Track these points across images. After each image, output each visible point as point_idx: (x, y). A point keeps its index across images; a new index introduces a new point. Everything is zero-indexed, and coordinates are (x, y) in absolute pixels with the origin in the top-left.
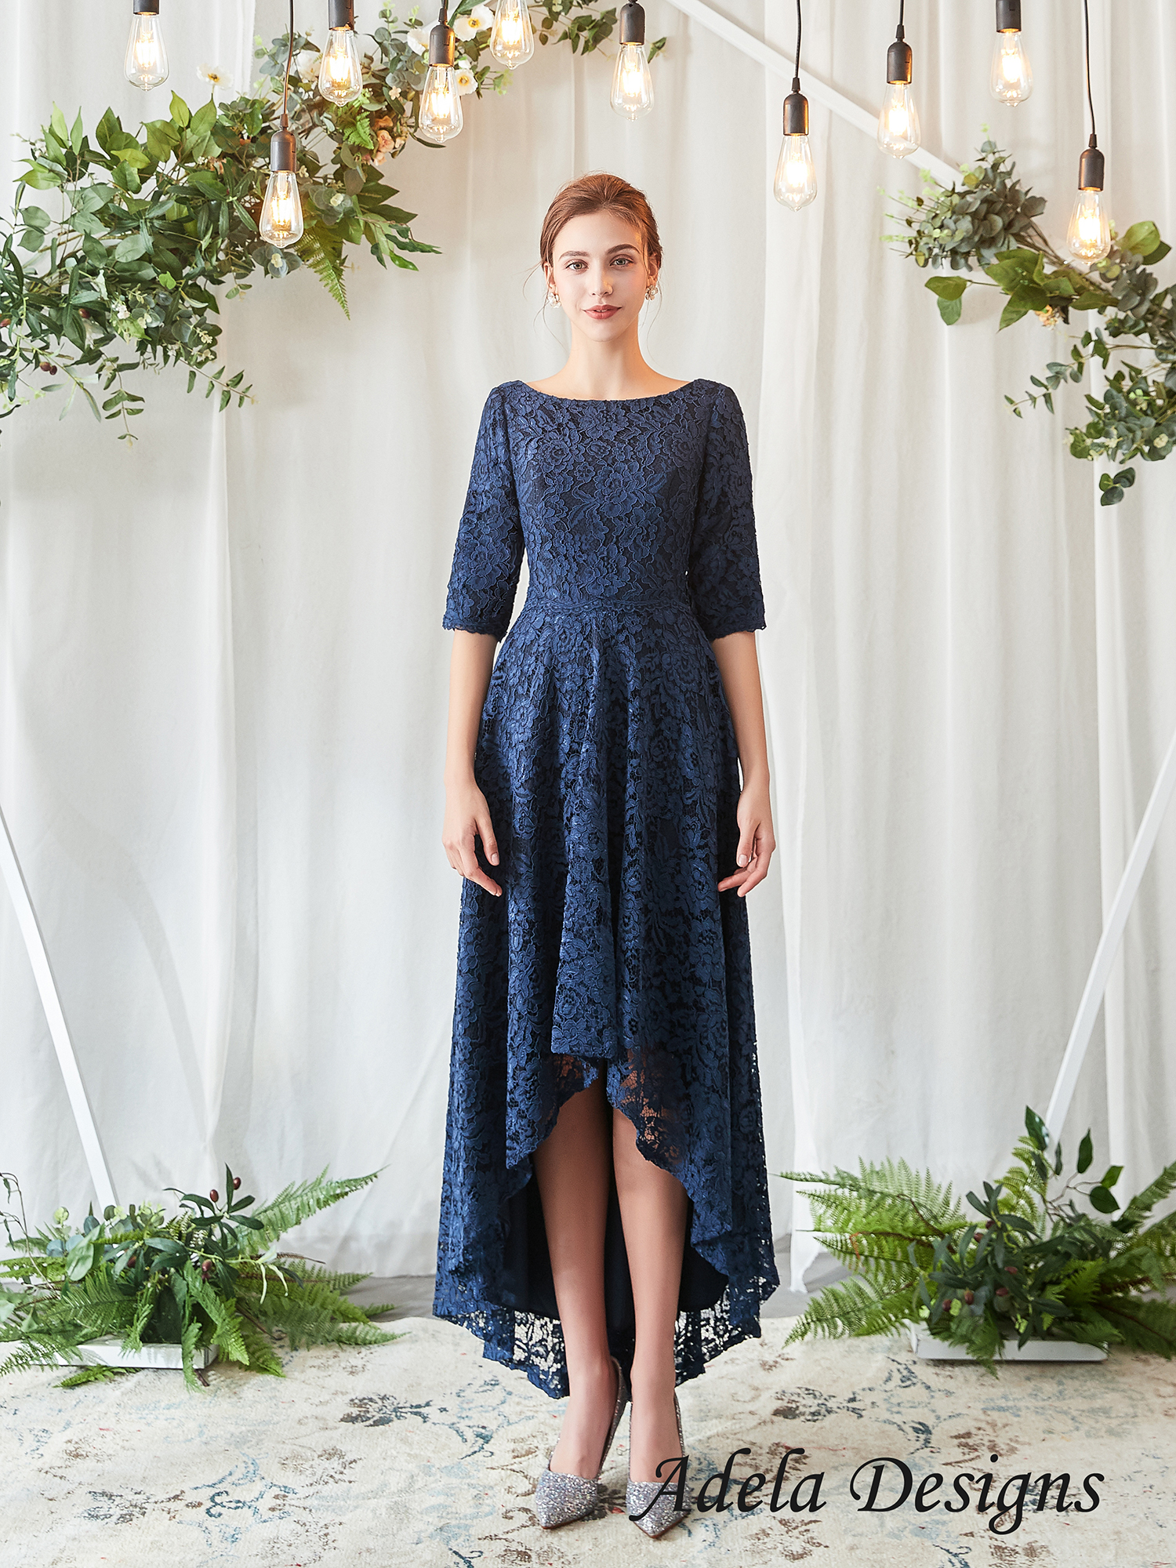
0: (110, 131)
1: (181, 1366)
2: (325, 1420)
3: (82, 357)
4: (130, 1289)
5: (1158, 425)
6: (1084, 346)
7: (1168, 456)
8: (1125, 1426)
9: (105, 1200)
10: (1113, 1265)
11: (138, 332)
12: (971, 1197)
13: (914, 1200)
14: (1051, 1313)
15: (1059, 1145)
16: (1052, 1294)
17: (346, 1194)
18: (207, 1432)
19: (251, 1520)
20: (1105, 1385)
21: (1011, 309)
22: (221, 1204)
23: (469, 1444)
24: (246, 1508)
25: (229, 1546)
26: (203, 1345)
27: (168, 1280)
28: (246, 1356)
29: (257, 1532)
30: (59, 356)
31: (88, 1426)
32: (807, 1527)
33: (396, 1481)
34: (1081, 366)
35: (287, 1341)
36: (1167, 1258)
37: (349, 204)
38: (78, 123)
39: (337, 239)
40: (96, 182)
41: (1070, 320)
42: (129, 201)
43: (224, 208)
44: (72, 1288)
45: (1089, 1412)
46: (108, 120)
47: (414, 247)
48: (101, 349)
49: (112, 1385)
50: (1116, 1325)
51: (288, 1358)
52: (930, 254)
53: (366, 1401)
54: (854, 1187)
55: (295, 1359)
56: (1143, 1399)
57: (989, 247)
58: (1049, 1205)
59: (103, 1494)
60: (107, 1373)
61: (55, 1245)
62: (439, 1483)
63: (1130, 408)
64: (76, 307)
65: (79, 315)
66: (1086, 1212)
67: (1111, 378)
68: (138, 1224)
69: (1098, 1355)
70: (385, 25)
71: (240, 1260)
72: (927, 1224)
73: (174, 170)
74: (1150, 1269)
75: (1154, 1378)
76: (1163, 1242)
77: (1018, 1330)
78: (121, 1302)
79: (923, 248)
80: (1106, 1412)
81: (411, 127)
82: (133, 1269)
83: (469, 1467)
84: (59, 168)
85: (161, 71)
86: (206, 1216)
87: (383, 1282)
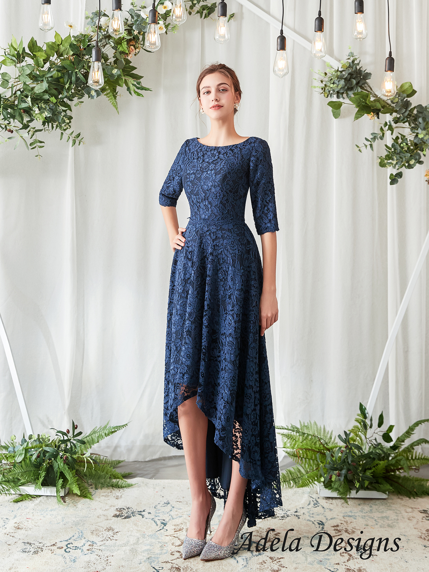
0: (33, 45)
1: (56, 495)
2: (107, 516)
3: (22, 127)
4: (38, 466)
5: (411, 156)
6: (385, 127)
7: (414, 168)
8: (394, 523)
9: (29, 432)
10: (391, 463)
11: (43, 118)
12: (339, 436)
13: (319, 437)
14: (368, 480)
15: (371, 417)
16: (368, 473)
17: (116, 431)
18: (65, 520)
19: (81, 554)
20: (387, 508)
21: (358, 113)
22: (71, 434)
23: (159, 526)
24: (79, 550)
25: (73, 564)
26: (64, 487)
27: (51, 462)
28: (79, 492)
29: (83, 558)
30: (14, 126)
31: (22, 517)
32: (280, 560)
33: (132, 540)
34: (383, 134)
35: (94, 486)
36: (410, 460)
37: (119, 73)
38: (21, 42)
39: (115, 85)
40: (28, 64)
41: (380, 118)
42: (39, 71)
43: (74, 74)
44: (17, 465)
45: (381, 518)
46: (32, 41)
47: (143, 88)
48: (29, 124)
49: (31, 502)
50: (391, 485)
51: (94, 492)
52: (329, 93)
53: (122, 509)
54: (298, 431)
55: (97, 493)
56: (401, 513)
57: (351, 91)
58: (367, 440)
59: (28, 543)
60: (29, 497)
61: (11, 449)
62: (148, 541)
63: (401, 149)
64: (20, 109)
65: (21, 112)
66: (381, 442)
67: (394, 138)
68: (41, 441)
69: (384, 496)
70: (133, 8)
71: (77, 456)
72: (324, 446)
73: (56, 59)
74: (404, 464)
75: (404, 505)
76: (408, 454)
77: (356, 487)
78: (34, 471)
79: (327, 91)
80: (387, 518)
81: (141, 45)
82: (39, 458)
83: (158, 535)
84: (14, 59)
85: (51, 25)
86: (65, 439)
87: (129, 464)
